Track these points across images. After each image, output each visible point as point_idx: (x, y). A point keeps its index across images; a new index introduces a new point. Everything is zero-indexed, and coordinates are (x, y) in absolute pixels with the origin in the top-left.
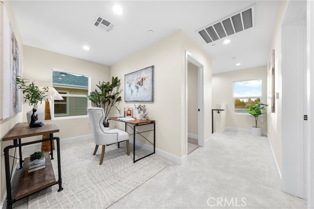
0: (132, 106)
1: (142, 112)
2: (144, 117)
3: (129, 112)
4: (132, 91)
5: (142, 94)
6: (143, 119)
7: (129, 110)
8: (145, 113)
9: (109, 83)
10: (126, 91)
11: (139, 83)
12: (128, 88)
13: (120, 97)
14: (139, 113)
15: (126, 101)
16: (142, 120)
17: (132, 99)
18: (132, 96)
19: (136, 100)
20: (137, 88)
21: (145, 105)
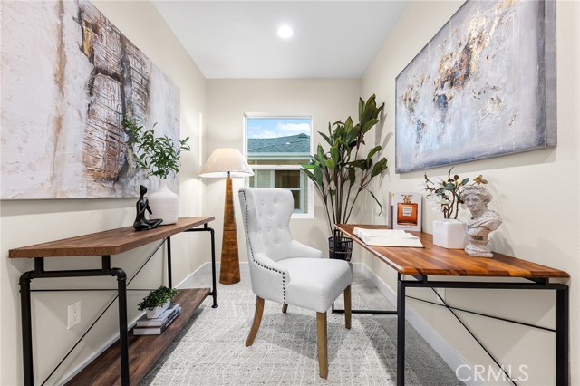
0: (416, 186)
1: (464, 213)
2: (478, 239)
3: (408, 211)
4: (421, 125)
5: (466, 124)
6: (471, 249)
7: (408, 204)
8: (486, 219)
9: (350, 119)
10: (401, 133)
11: (452, 80)
12: (406, 121)
13: (385, 161)
14: (447, 213)
15: (399, 172)
16: (461, 252)
17: (418, 160)
18: (422, 146)
19: (435, 157)
20: (442, 102)
21: (486, 174)
